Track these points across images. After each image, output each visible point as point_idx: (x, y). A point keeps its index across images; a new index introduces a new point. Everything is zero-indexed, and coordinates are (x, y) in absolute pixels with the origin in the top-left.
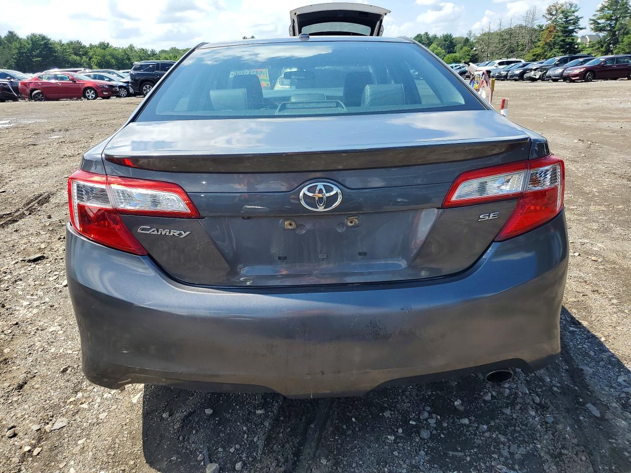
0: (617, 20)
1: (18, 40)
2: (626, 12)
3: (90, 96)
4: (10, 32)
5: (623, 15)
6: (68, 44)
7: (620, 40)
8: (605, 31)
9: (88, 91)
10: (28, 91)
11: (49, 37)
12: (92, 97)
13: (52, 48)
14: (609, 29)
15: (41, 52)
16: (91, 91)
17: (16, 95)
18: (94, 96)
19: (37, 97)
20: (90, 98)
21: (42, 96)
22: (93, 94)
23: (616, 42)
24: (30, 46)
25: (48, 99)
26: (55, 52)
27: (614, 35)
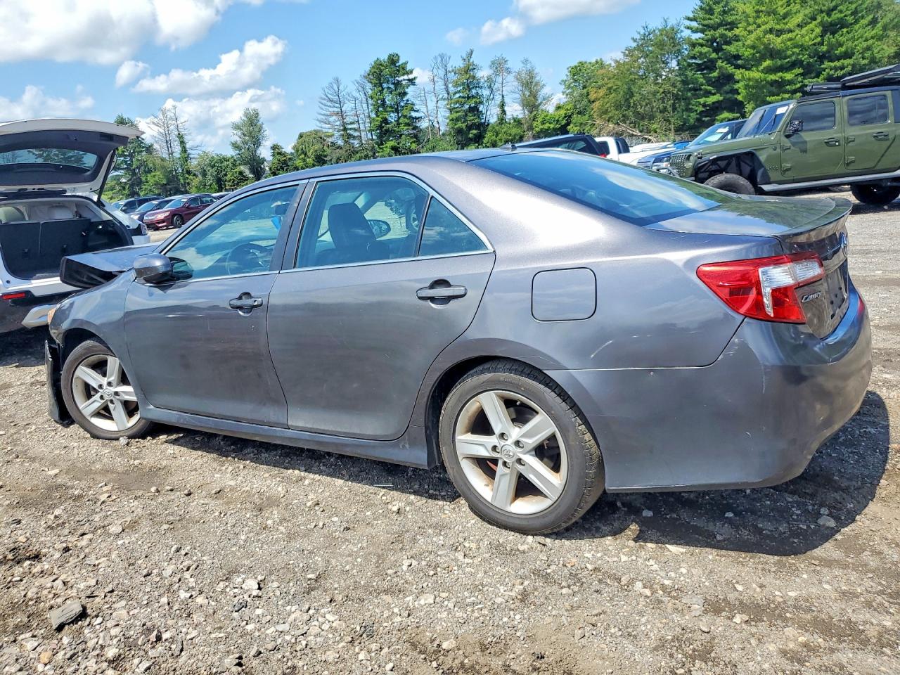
0: (131, 155)
2: (140, 146)
5: (137, 149)
7: (143, 179)
8: (122, 169)
14: (125, 166)
23: (140, 183)
27: (134, 174)
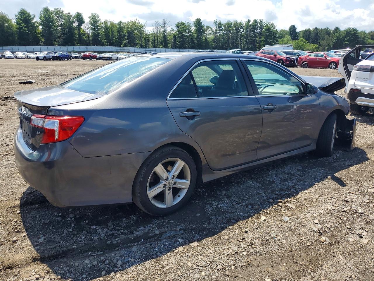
1: (339, 32)
3: (332, 67)
4: (337, 28)
6: (369, 33)
9: (332, 64)
10: (301, 62)
11: (358, 29)
12: (333, 67)
13: (358, 36)
15: (350, 38)
16: (333, 64)
17: (297, 64)
18: (334, 67)
19: (304, 66)
20: (332, 68)
21: (307, 66)
22: (334, 66)
24: (345, 35)
25: (310, 67)
26: (359, 38)
